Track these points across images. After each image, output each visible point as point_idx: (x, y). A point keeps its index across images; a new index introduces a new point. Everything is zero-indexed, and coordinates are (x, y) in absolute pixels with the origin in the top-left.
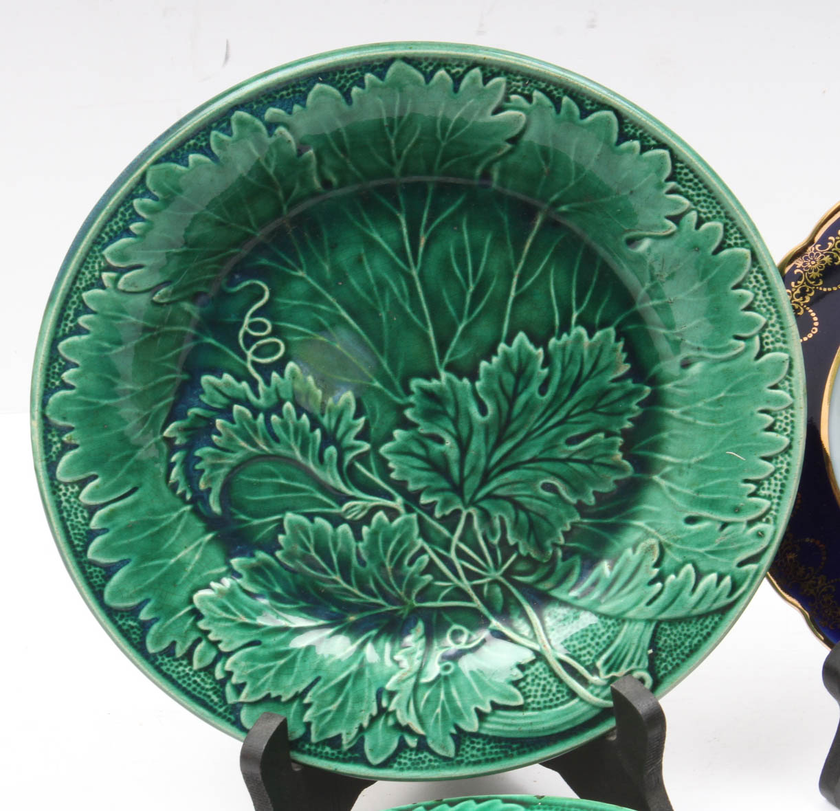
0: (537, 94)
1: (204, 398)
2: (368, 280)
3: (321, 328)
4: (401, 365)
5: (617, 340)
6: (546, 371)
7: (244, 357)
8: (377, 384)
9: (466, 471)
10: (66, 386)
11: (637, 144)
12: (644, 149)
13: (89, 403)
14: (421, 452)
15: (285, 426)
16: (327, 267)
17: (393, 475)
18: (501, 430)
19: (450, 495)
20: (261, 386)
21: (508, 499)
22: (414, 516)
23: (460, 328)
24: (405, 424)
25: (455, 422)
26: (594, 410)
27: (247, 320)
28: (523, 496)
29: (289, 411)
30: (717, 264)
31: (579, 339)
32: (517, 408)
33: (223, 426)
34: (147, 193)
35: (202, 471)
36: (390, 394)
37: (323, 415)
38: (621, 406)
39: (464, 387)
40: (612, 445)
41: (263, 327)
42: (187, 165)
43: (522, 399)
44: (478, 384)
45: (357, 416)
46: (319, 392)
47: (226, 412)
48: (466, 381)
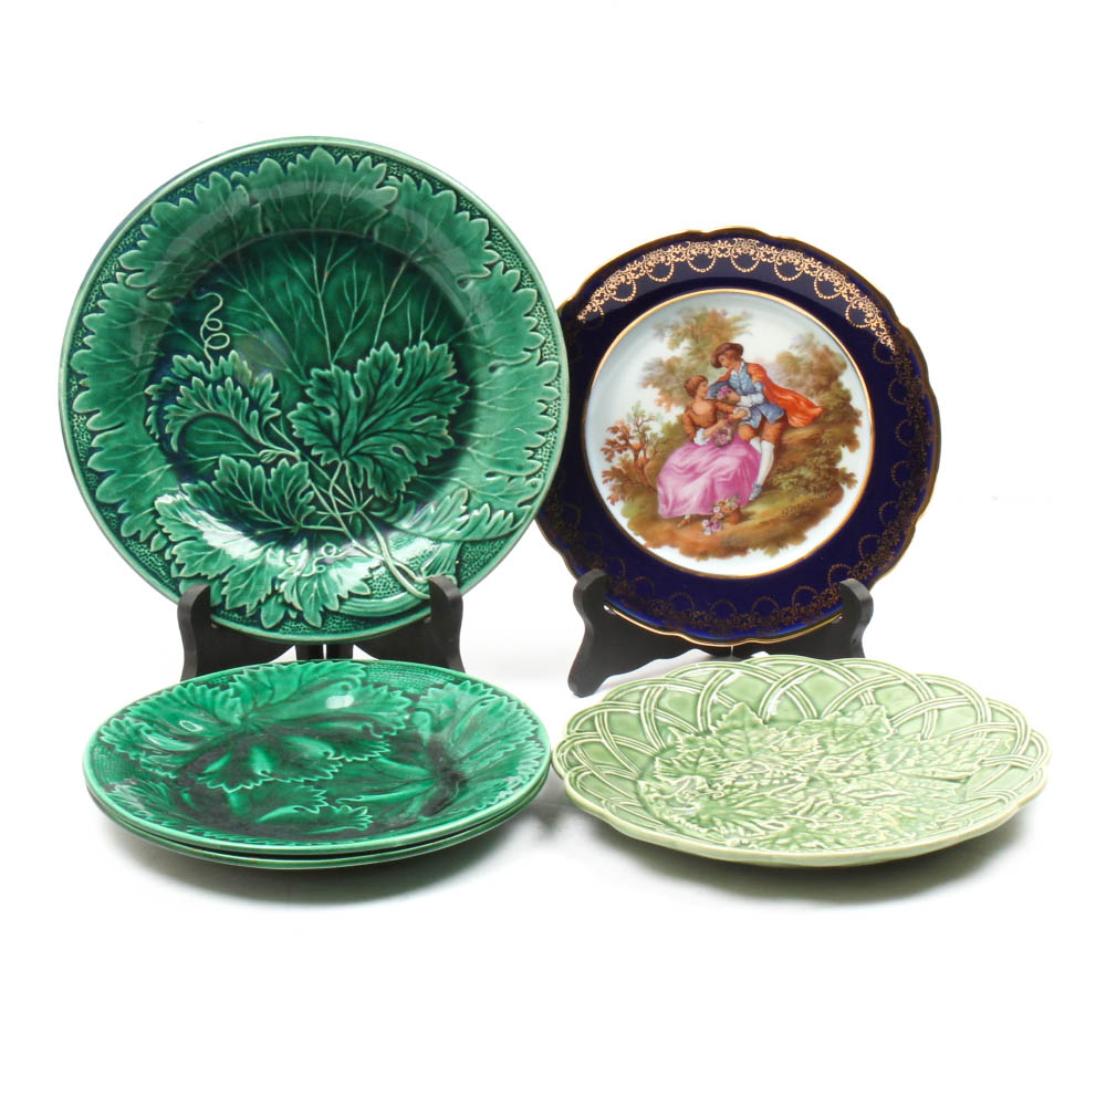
0: (406, 176)
1: (173, 371)
2: (288, 298)
3: (255, 329)
4: (306, 358)
5: (449, 353)
6: (401, 370)
7: (202, 344)
8: (289, 370)
9: (343, 435)
10: (85, 346)
11: (467, 213)
12: (472, 217)
13: (98, 360)
14: (313, 418)
15: (226, 394)
16: (262, 288)
17: (295, 434)
18: (368, 408)
19: (331, 450)
20: (212, 365)
21: (370, 455)
22: (306, 463)
23: (347, 336)
24: (306, 399)
25: (338, 400)
26: (430, 399)
27: (207, 320)
28: (380, 454)
29: (229, 384)
30: (514, 299)
31: (424, 349)
32: (380, 394)
33: (184, 390)
34: (151, 221)
35: (168, 421)
36: (297, 377)
37: (251, 388)
38: (449, 398)
39: (346, 376)
40: (441, 425)
41: (217, 325)
42: (178, 205)
43: (384, 387)
44: (355, 375)
45: (273, 391)
46: (250, 373)
47: (187, 381)
48: (347, 372)
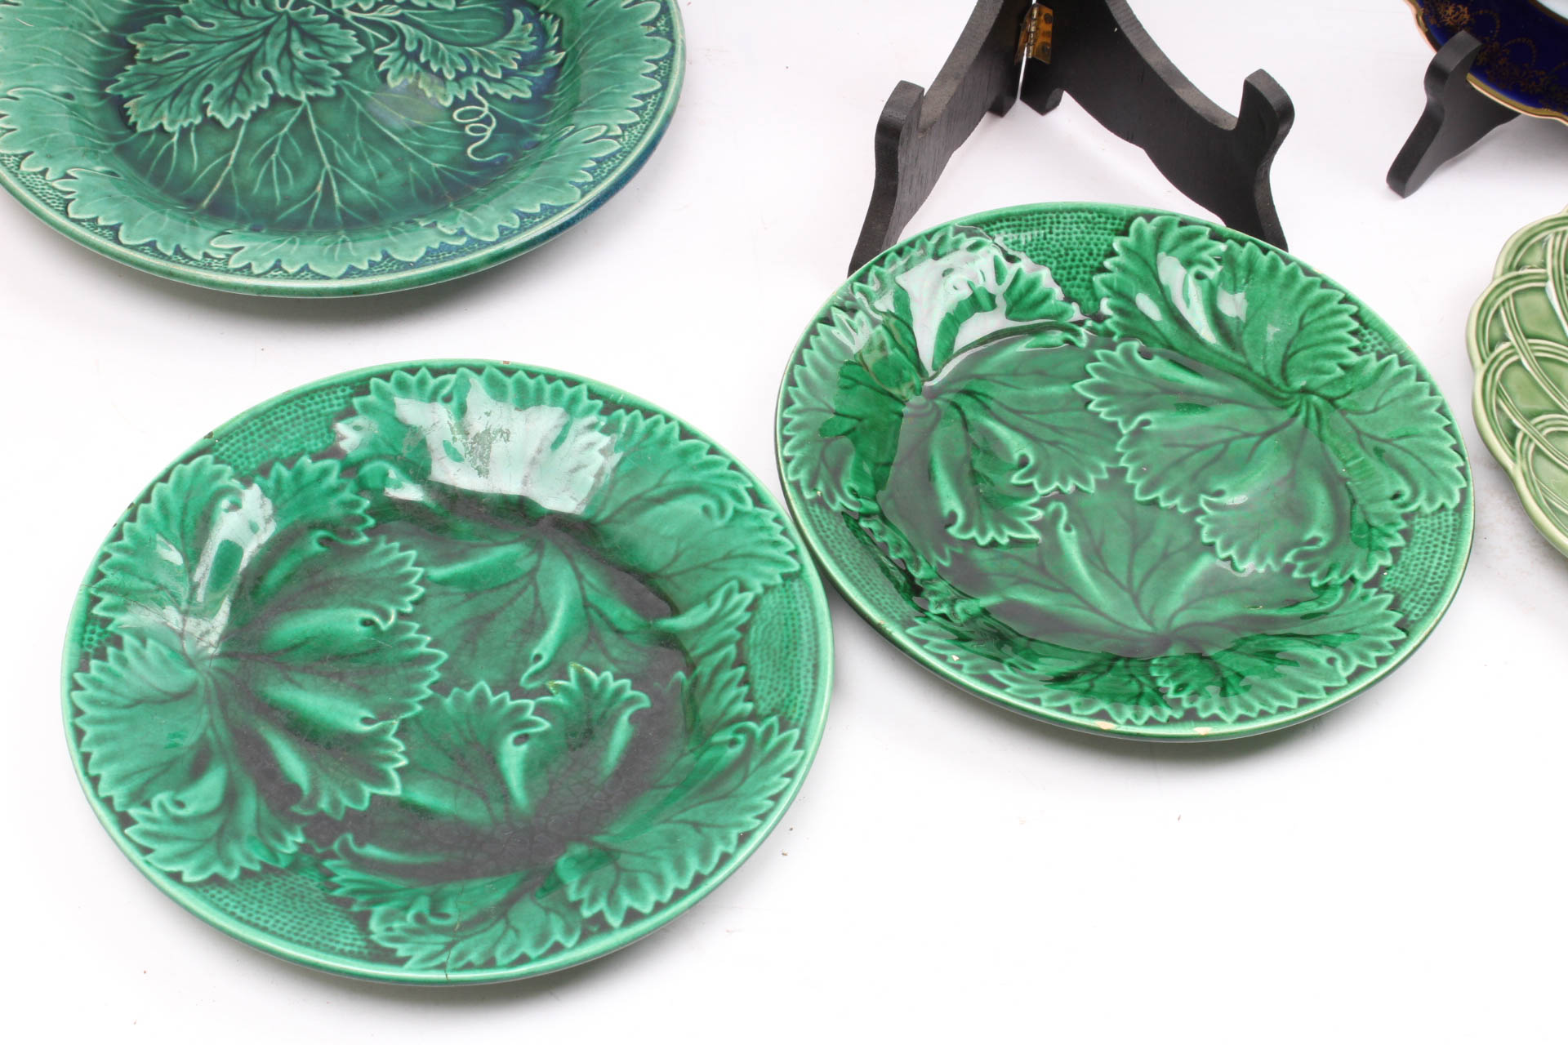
0: (199, 257)
1: (529, 82)
2: (373, 162)
3: (418, 129)
4: (343, 106)
5: (135, 124)
6: (205, 101)
7: (491, 110)
8: (366, 93)
9: (285, 35)
10: (655, 62)
11: (101, 222)
12: (95, 220)
13: (633, 52)
14: (326, 48)
15: (453, 63)
16: (412, 169)
17: (353, 33)
18: (249, 63)
19: (301, 20)
20: (475, 91)
21: (243, 17)
22: (335, 6)
23: (286, 129)
24: (341, 67)
25: (293, 67)
26: (161, 77)
27: (488, 134)
28: (232, 20)
29: (450, 73)
30: (31, 145)
31: (172, 122)
32: (235, 75)
33: (511, 64)
34: (580, 186)
35: (530, 35)
36: (354, 86)
37: (418, 72)
38: (135, 80)
39: (284, 90)
40: (145, 53)
41: (472, 130)
42: (542, 205)
43: (229, 82)
44: (271, 91)
45: (386, 72)
46: (421, 85)
47: (507, 74)
48: (282, 94)
